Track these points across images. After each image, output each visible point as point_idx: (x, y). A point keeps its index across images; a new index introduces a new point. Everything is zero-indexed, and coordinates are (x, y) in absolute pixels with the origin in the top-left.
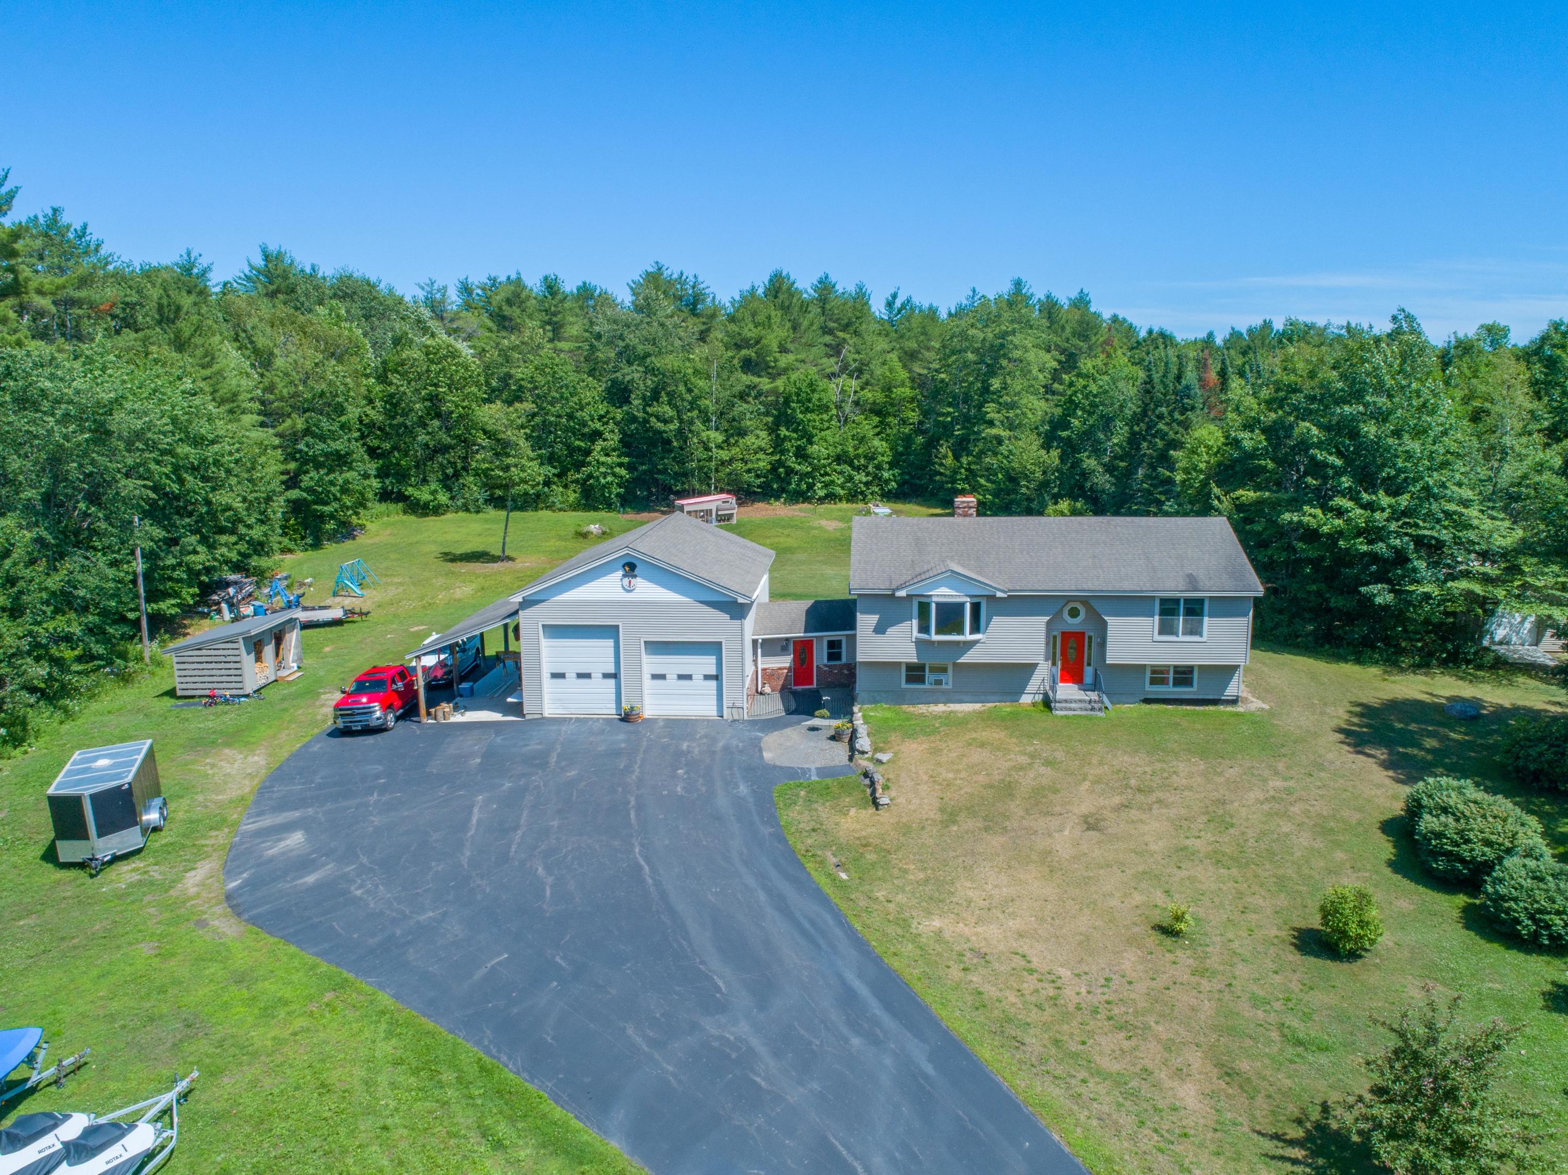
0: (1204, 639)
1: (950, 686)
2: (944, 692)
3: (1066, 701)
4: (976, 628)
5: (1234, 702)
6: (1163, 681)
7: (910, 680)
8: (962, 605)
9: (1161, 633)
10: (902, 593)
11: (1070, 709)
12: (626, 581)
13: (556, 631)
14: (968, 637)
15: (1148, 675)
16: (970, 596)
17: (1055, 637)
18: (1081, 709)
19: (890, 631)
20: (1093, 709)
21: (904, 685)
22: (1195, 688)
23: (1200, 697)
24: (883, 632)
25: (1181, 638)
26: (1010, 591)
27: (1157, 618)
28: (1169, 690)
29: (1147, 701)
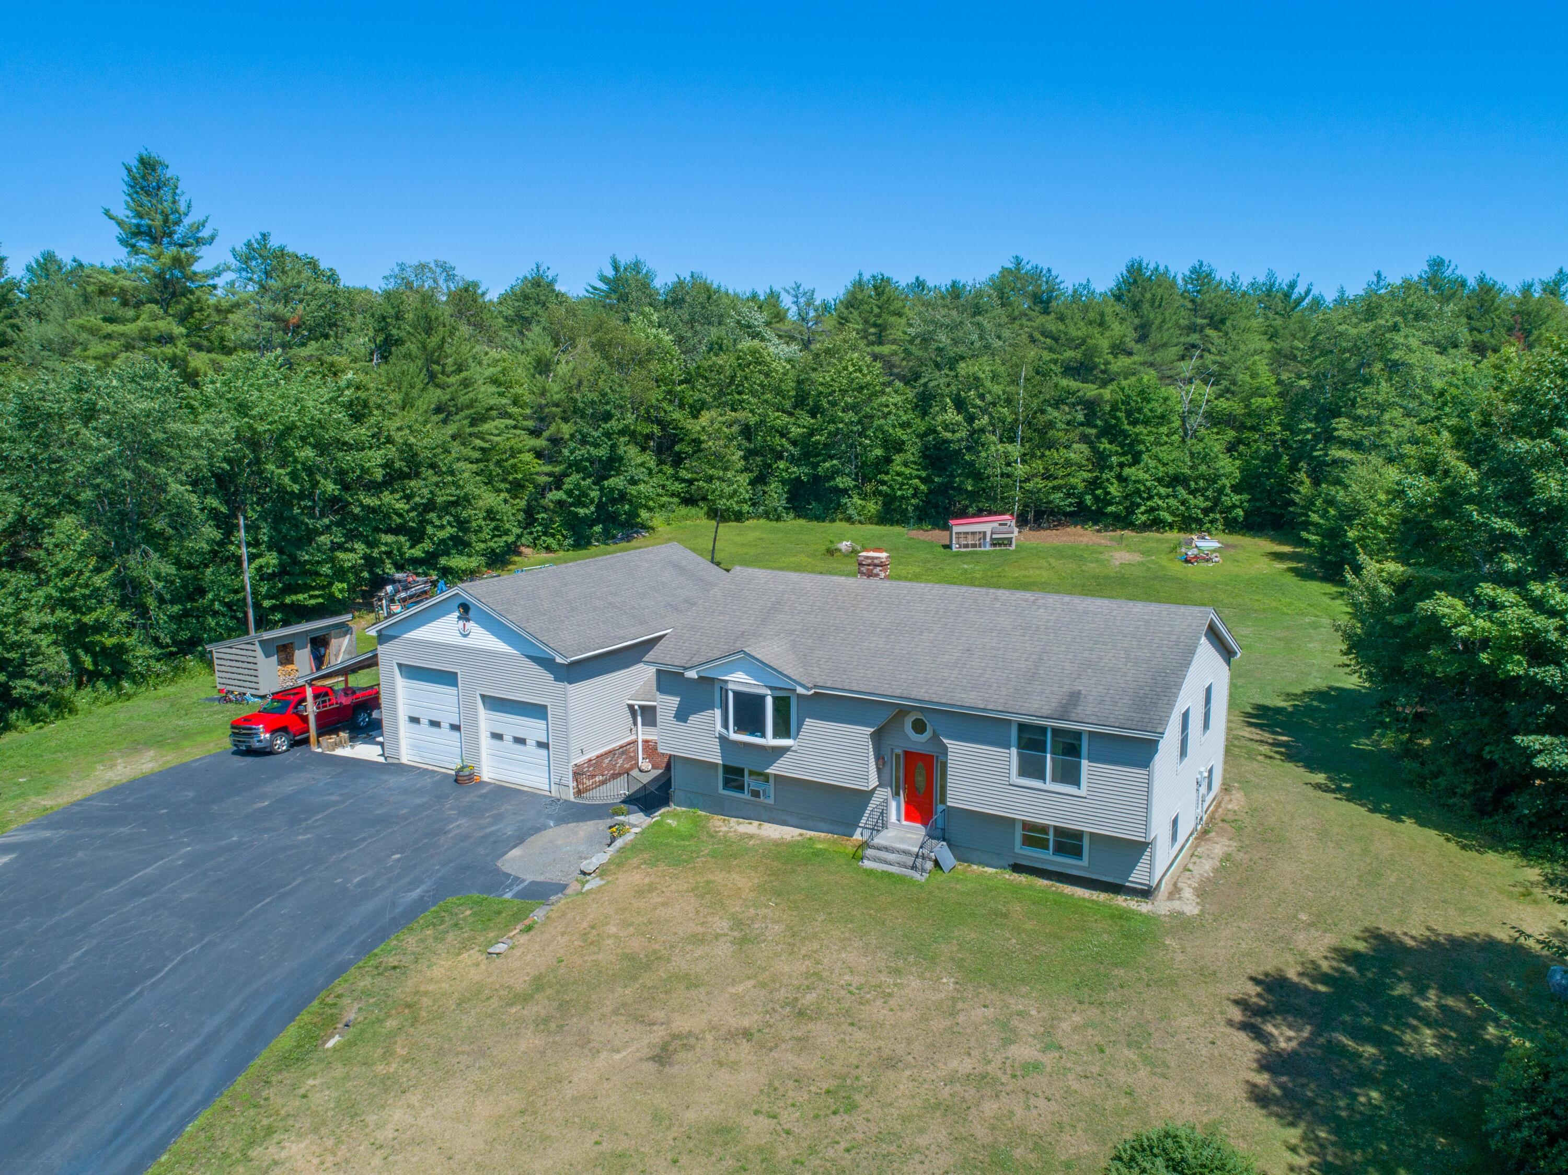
0: (1083, 792)
1: (771, 801)
2: (766, 807)
3: (886, 849)
4: (783, 729)
5: (1146, 893)
6: (1043, 844)
7: (727, 784)
8: (762, 698)
9: (1023, 773)
10: (692, 674)
11: (885, 862)
12: (461, 623)
13: (412, 672)
14: (770, 740)
15: (1019, 833)
16: (771, 688)
17: (898, 756)
18: (899, 864)
19: (693, 718)
20: (913, 867)
21: (721, 790)
22: (1085, 862)
23: (1094, 877)
24: (685, 720)
25: (1049, 785)
26: (815, 686)
27: (1014, 751)
28: (1048, 858)
29: (1017, 868)
